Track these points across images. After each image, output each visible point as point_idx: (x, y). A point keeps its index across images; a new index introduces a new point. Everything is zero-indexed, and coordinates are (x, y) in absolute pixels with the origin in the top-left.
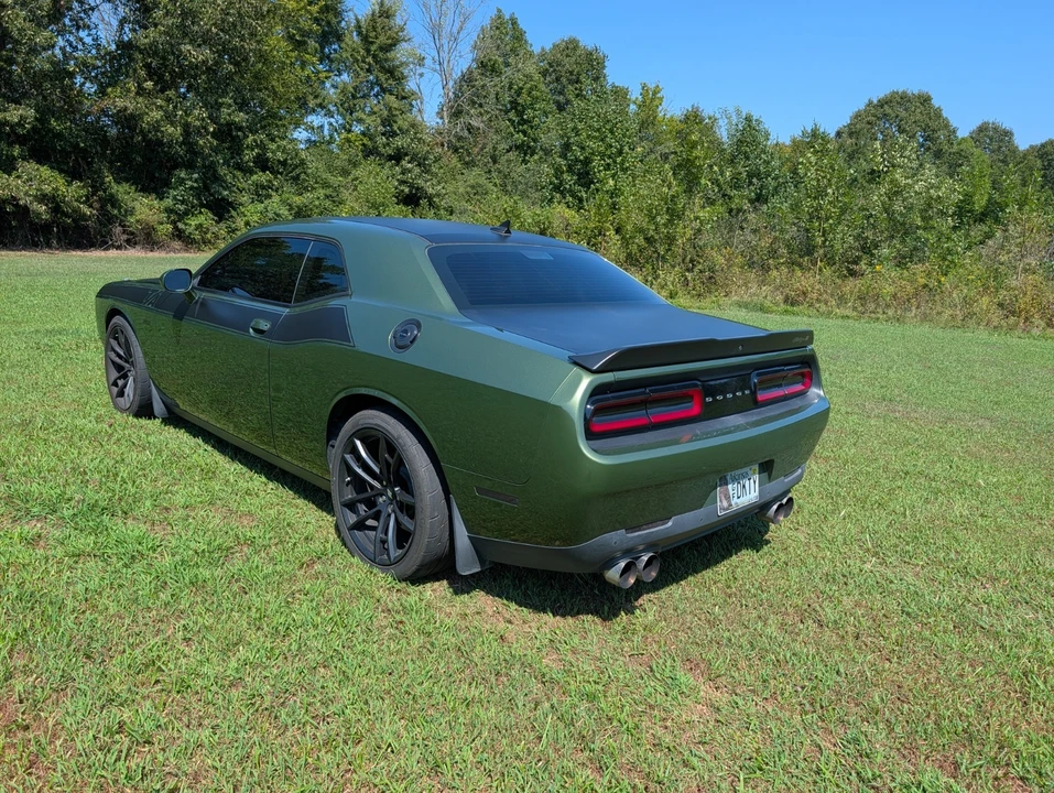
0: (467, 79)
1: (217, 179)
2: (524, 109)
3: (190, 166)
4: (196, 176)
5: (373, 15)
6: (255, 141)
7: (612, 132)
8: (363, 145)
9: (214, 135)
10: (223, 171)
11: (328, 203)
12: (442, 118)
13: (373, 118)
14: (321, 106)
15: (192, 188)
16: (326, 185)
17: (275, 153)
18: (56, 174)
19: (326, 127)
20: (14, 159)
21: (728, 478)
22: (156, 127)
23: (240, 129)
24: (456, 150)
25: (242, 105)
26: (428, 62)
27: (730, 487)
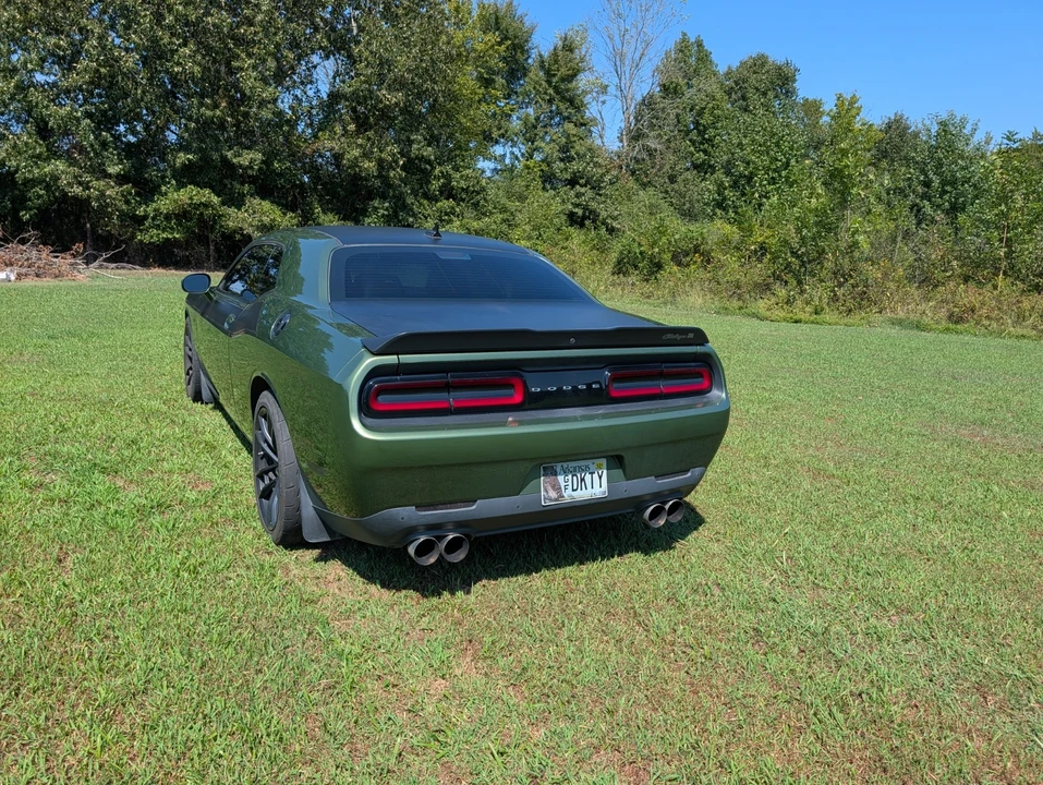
0: (648, 103)
1: (405, 207)
2: (706, 129)
3: (384, 197)
4: (387, 204)
5: (555, 49)
6: (442, 173)
7: (777, 145)
8: (542, 170)
9: (404, 168)
10: (410, 200)
11: (504, 227)
12: (621, 141)
13: (552, 145)
14: (503, 136)
15: (383, 215)
16: (504, 210)
17: (458, 182)
18: (275, 207)
19: (508, 155)
20: (244, 195)
21: (558, 469)
22: (355, 163)
23: (429, 162)
24: (633, 173)
25: (432, 140)
26: (612, 89)
27: (561, 478)
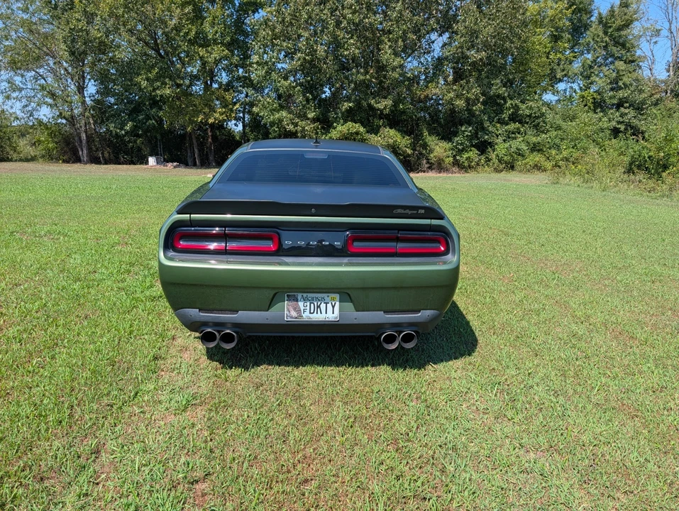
1: (483, 129)
3: (469, 124)
4: (470, 128)
6: (512, 104)
8: (594, 99)
9: (484, 103)
10: (486, 124)
12: (668, 71)
13: (604, 80)
14: (565, 76)
15: (467, 136)
16: (559, 128)
17: (524, 109)
18: (397, 133)
19: (568, 90)
20: (380, 127)
22: (450, 102)
23: (504, 99)
25: (508, 83)
26: (665, 33)
